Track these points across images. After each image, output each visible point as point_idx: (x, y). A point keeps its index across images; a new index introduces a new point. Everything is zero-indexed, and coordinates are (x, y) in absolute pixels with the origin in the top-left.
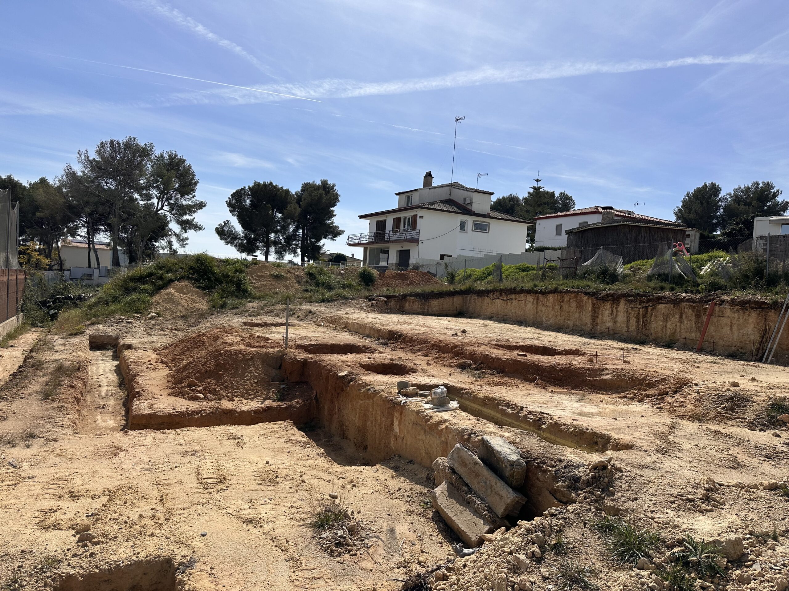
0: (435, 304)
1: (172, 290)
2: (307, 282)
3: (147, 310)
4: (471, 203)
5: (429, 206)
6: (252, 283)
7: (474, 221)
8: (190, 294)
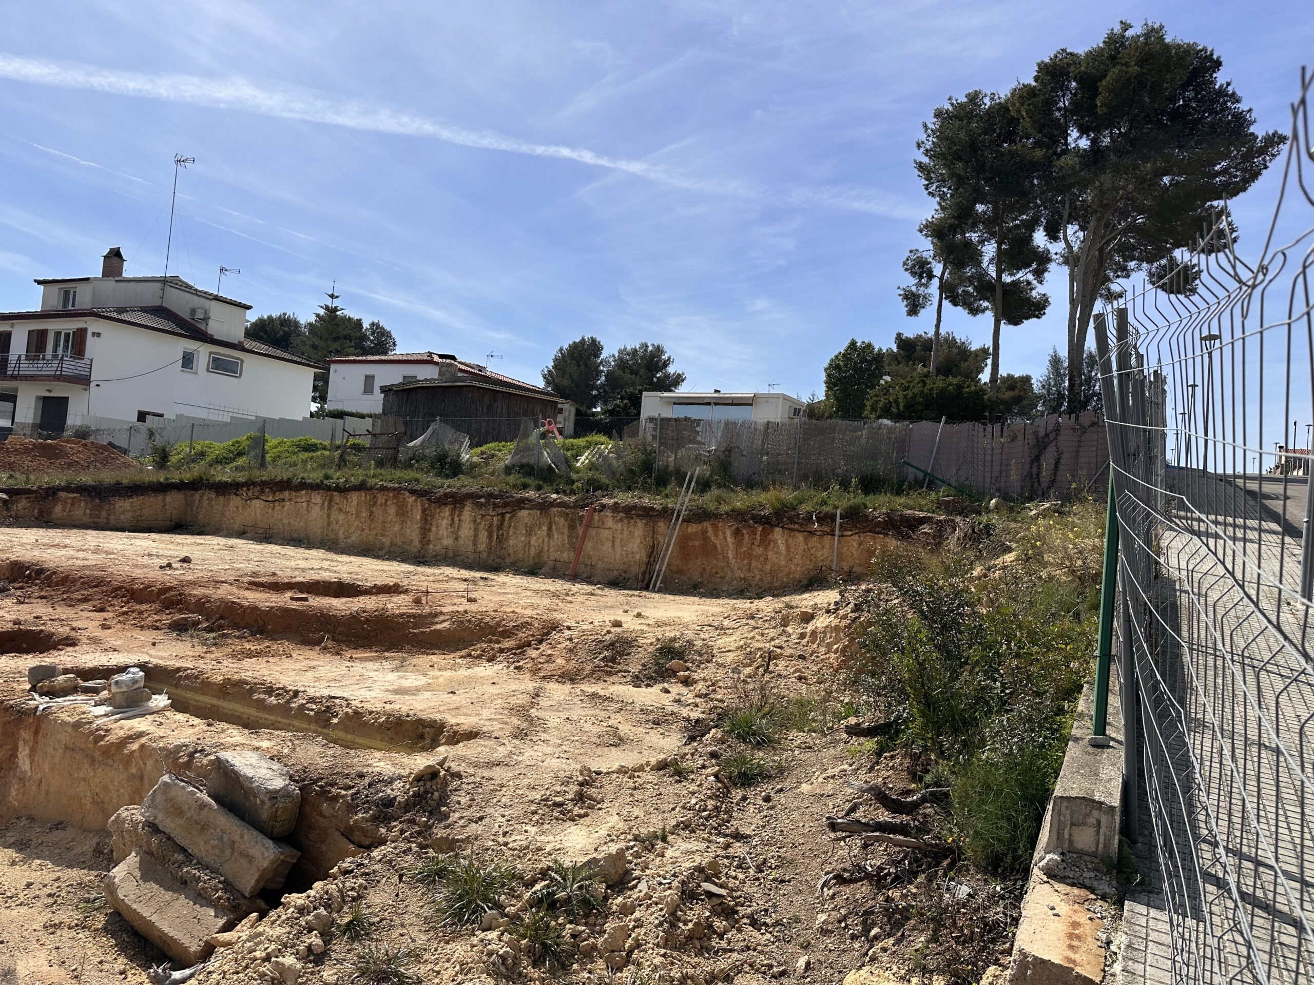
0: (124, 507)
4: (206, 319)
5: (115, 315)
7: (211, 353)
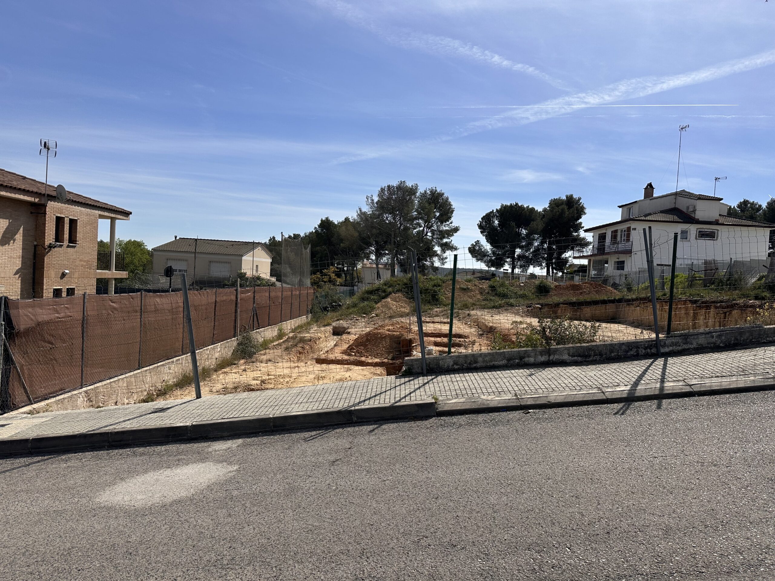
1: (389, 300)
2: (488, 293)
3: (370, 312)
4: (694, 211)
5: (643, 218)
6: (445, 294)
8: (401, 302)
